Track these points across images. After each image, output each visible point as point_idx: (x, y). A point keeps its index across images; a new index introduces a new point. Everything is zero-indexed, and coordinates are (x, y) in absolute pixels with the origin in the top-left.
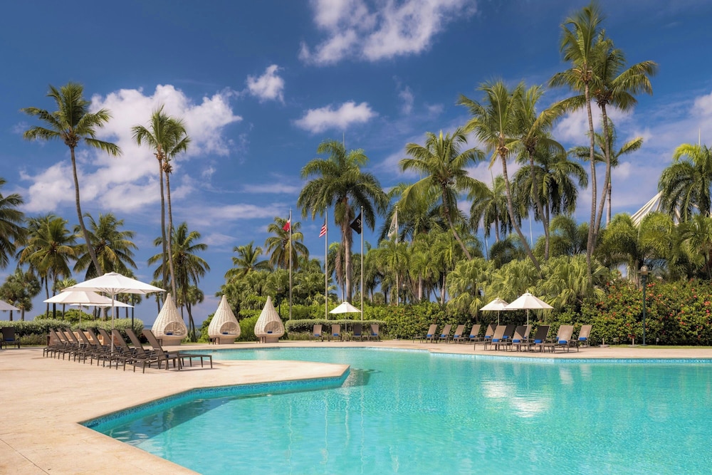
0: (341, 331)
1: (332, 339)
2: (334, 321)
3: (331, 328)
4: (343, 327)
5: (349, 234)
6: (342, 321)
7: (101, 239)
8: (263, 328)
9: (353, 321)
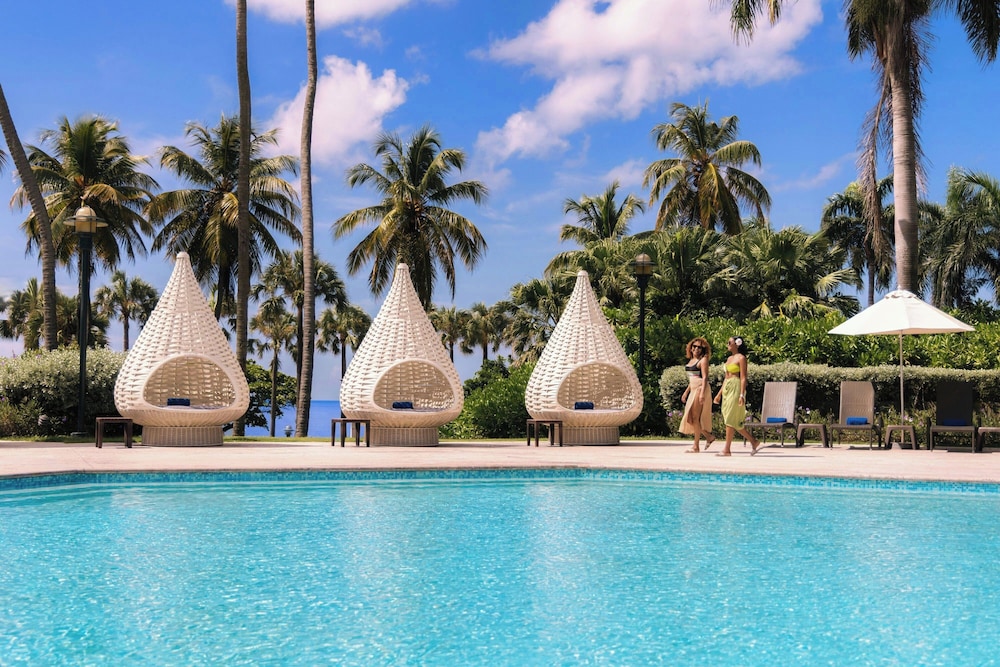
0: (877, 409)
1: (841, 438)
2: (848, 371)
3: (837, 395)
4: (887, 395)
5: (907, 65)
6: (885, 370)
7: (221, 178)
8: (555, 390)
9: (929, 371)
